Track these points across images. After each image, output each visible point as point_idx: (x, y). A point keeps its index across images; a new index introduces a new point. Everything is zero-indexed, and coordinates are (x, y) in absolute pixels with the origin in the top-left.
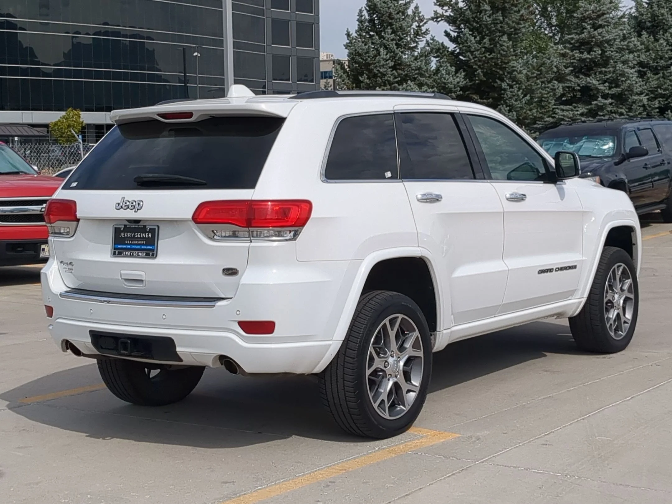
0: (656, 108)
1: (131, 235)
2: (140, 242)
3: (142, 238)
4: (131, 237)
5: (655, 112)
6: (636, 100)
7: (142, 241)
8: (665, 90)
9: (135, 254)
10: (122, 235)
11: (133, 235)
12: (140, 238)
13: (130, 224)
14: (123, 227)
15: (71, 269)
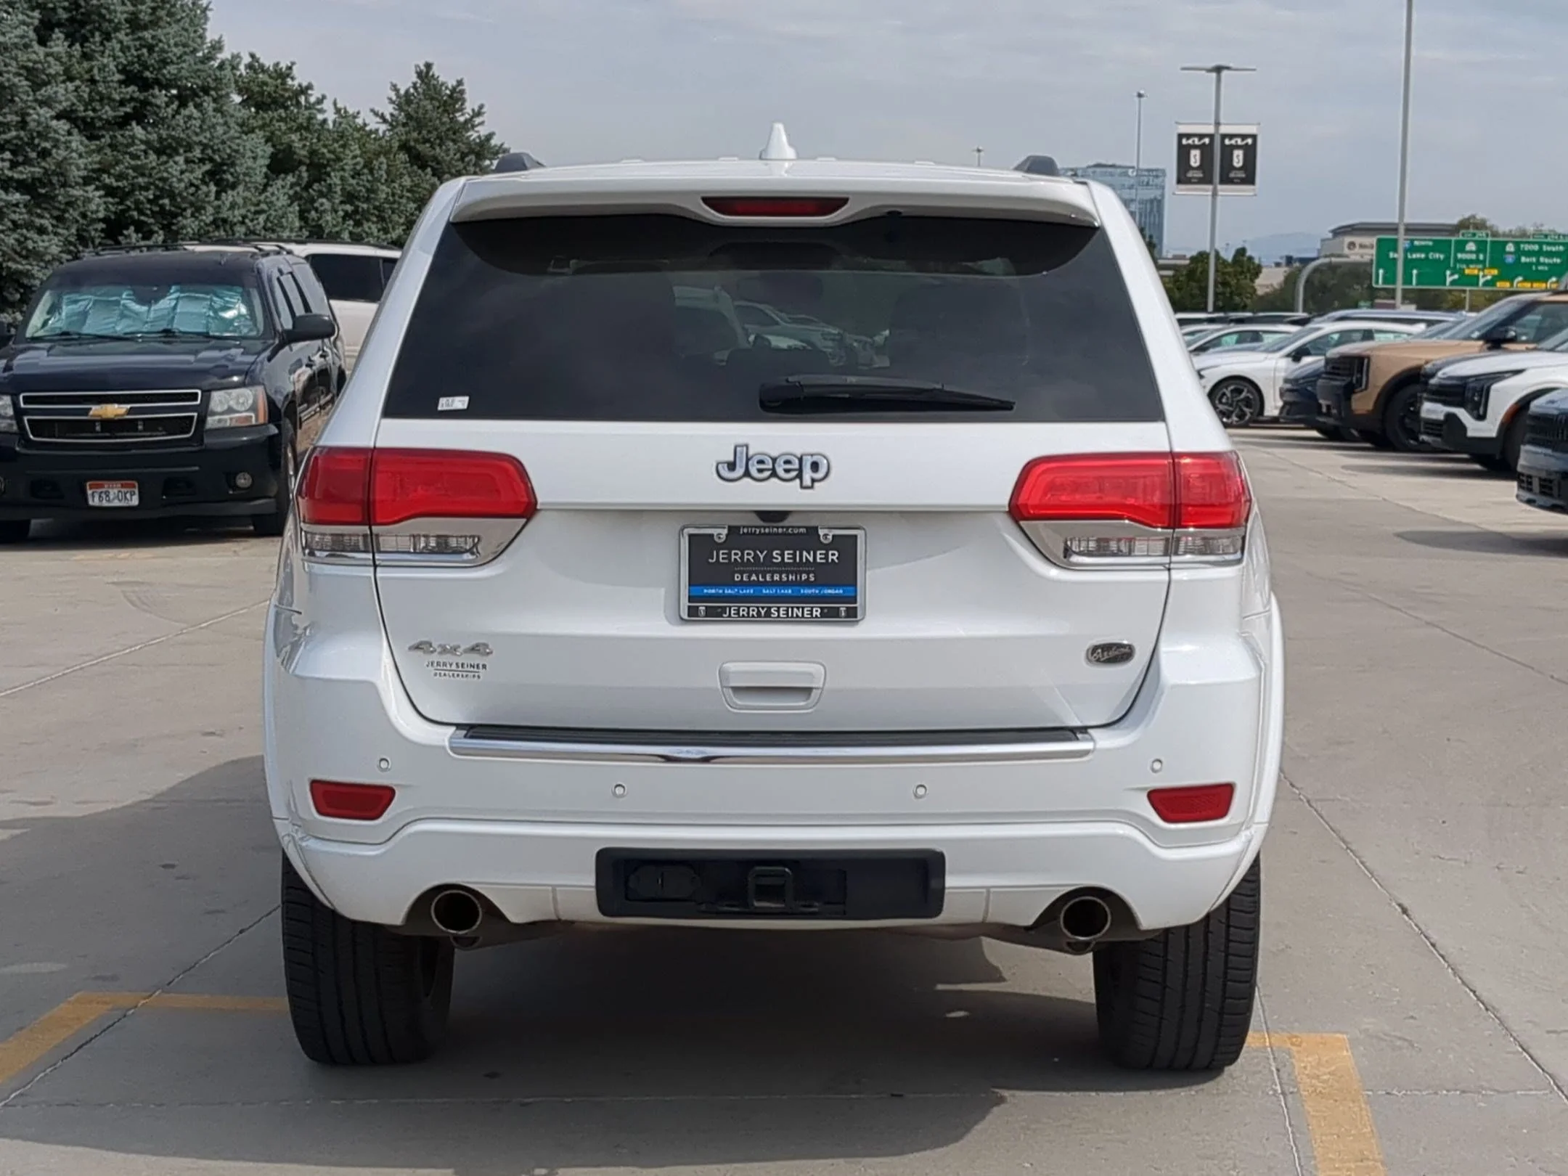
0: (100, 220)
1: (756, 557)
2: (792, 577)
3: (801, 564)
4: (757, 563)
5: (96, 230)
6: (77, 199)
7: (801, 572)
8: (120, 177)
9: (779, 610)
10: (720, 557)
11: (762, 556)
12: (793, 564)
13: (761, 523)
14: (725, 532)
15: (472, 666)
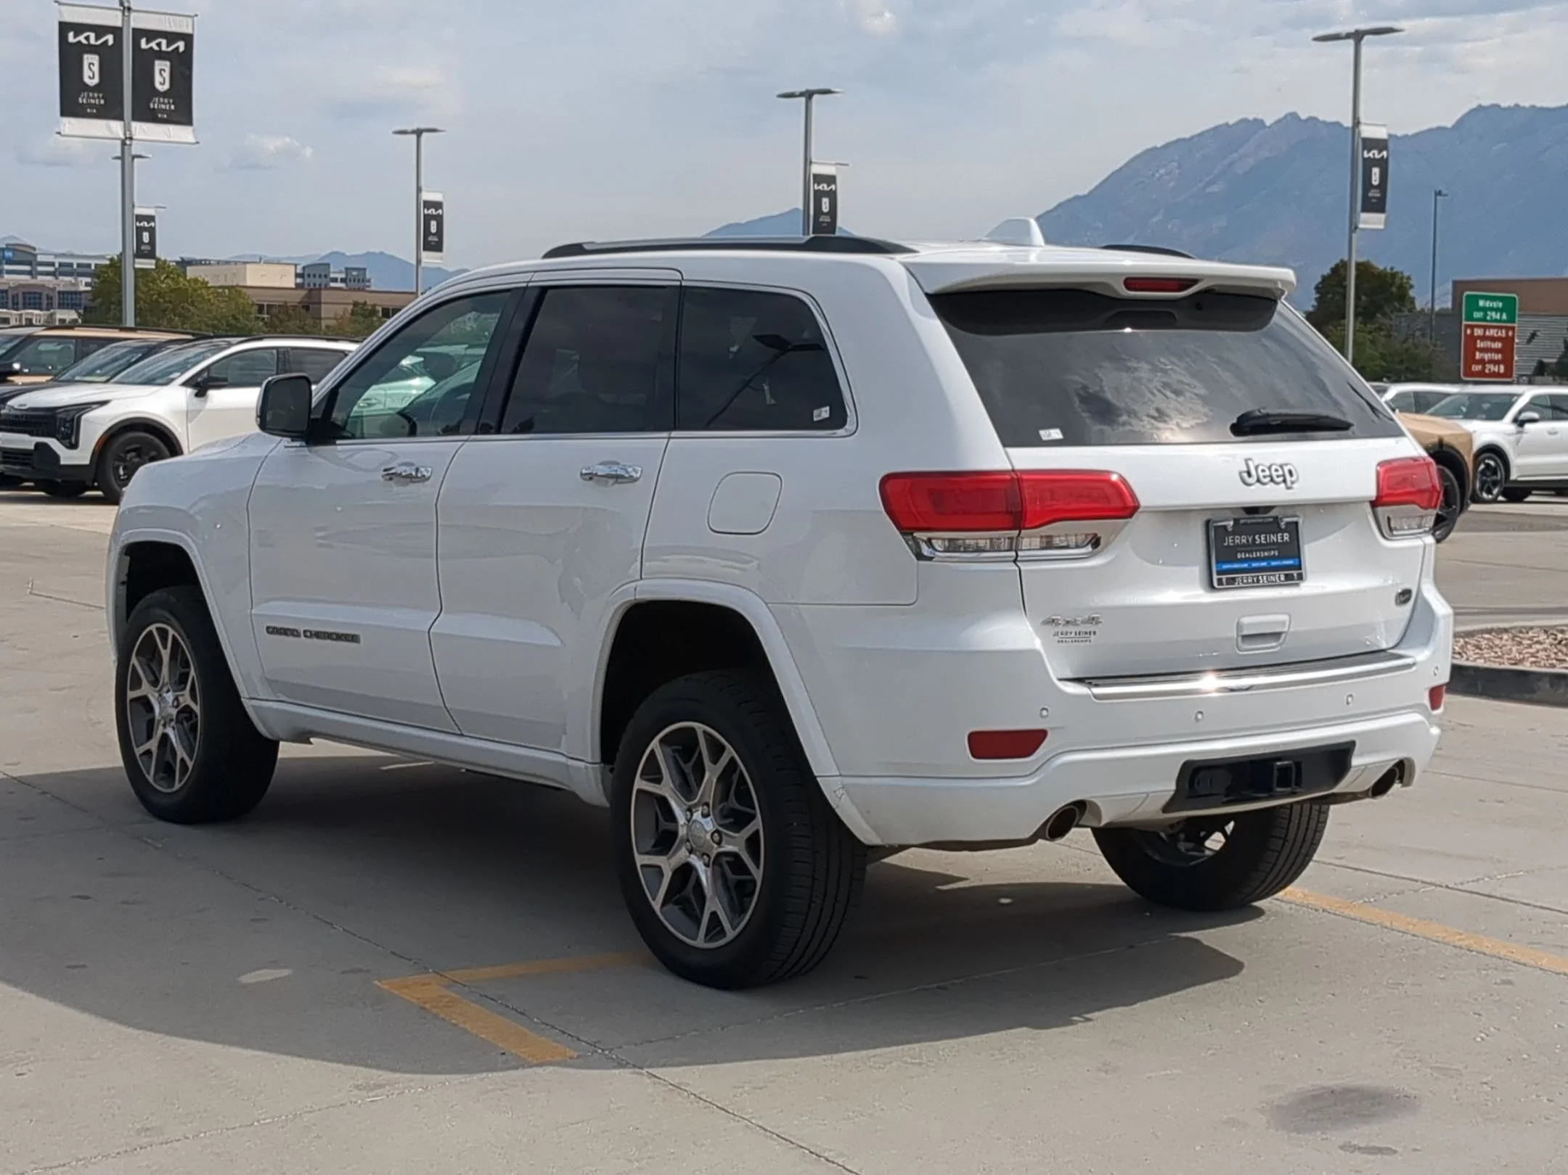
1: (1248, 541)
2: (1266, 554)
3: (1270, 544)
4: (1248, 545)
7: (1270, 550)
9: (1263, 577)
10: (1229, 541)
11: (1250, 540)
12: (1267, 544)
13: (1246, 516)
14: (1231, 523)
15: (1086, 633)
